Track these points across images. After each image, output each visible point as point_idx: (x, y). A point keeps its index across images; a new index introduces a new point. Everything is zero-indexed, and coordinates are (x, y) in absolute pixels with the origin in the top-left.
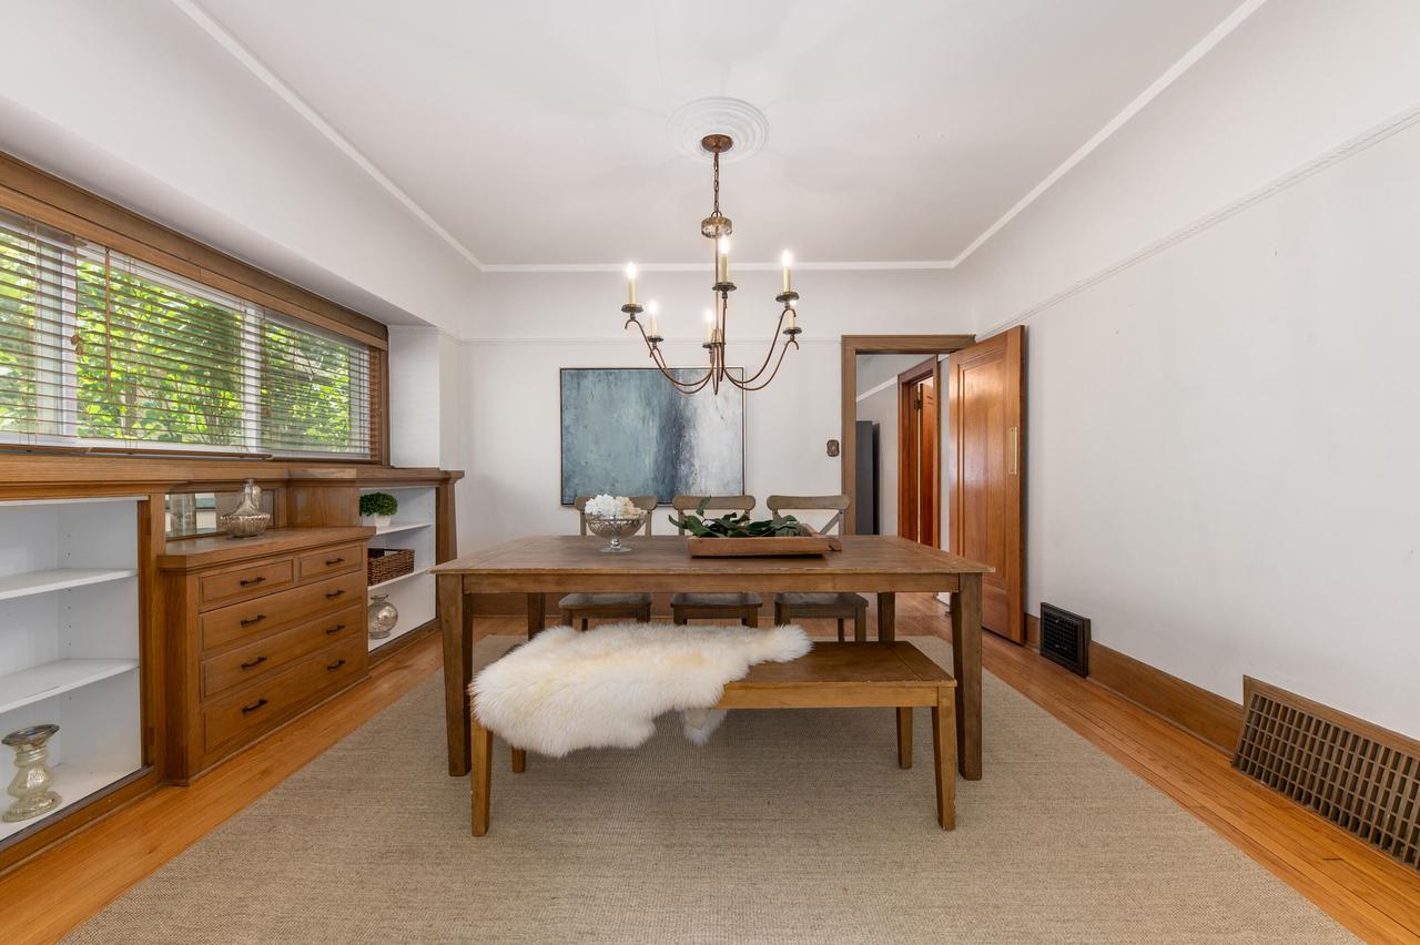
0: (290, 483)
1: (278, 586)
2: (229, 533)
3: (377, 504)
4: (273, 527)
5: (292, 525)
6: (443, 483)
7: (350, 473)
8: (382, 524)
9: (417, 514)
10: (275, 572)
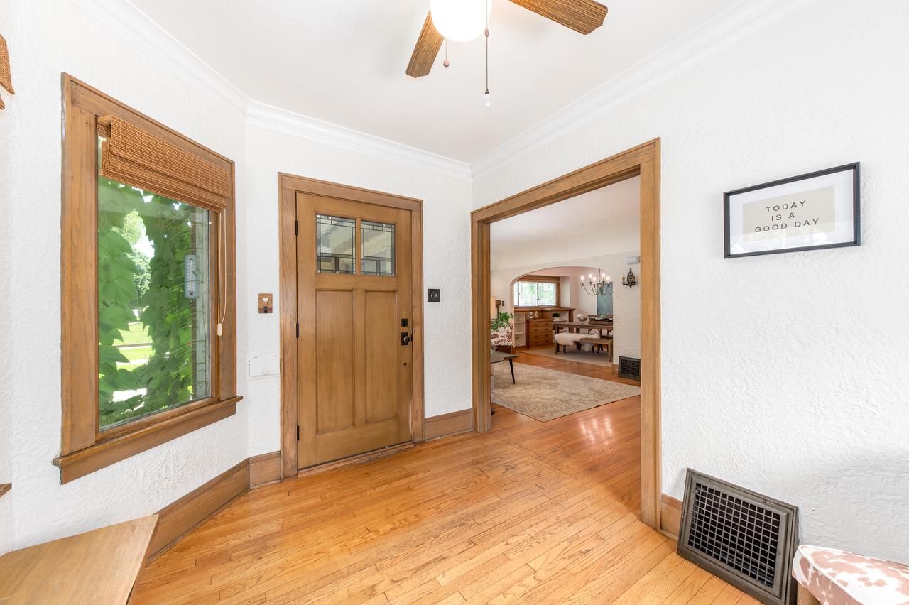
0: (542, 311)
1: (539, 326)
2: (534, 318)
3: (556, 315)
4: (539, 318)
5: (542, 318)
6: (570, 311)
7: (550, 309)
8: (557, 319)
9: (565, 318)
10: (539, 324)
